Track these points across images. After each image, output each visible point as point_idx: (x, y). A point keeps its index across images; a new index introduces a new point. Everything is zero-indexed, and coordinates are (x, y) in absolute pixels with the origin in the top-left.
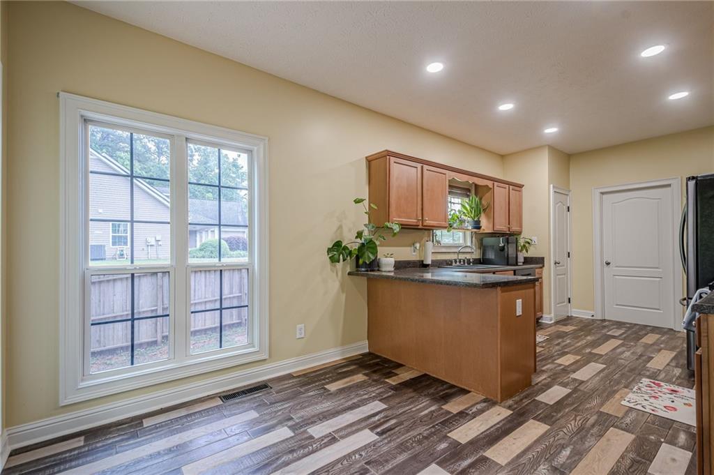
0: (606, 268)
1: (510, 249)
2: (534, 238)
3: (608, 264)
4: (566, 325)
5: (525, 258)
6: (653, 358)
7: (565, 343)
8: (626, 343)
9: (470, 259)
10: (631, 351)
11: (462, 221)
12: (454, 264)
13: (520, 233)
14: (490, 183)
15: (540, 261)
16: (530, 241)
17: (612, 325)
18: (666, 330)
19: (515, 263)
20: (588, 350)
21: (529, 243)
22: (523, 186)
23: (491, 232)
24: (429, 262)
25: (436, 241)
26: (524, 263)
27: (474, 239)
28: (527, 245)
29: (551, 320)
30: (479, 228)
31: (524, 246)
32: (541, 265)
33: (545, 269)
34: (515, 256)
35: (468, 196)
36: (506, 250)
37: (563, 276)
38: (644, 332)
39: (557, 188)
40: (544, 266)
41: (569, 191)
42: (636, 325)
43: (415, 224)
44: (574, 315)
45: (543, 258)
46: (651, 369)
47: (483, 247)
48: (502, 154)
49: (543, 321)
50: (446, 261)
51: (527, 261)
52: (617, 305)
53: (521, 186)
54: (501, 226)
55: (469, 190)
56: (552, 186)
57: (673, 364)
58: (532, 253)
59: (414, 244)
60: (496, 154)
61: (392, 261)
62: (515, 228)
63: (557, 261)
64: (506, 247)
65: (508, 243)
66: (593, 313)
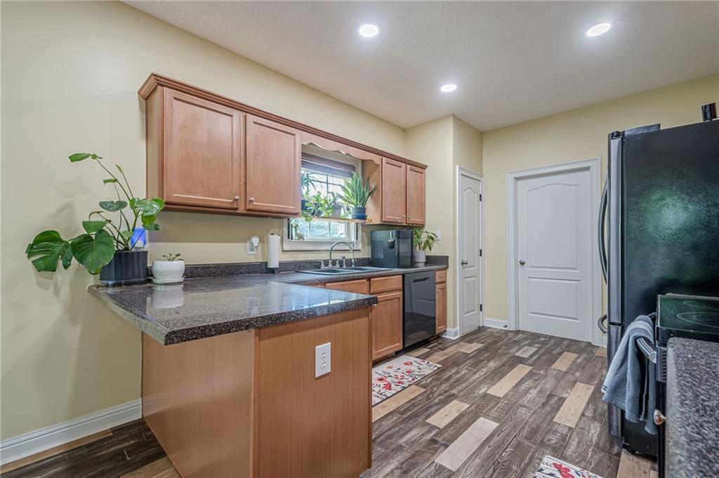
0: (520, 268)
1: (401, 246)
2: (438, 233)
3: (523, 264)
4: (470, 342)
5: (427, 257)
6: (565, 399)
7: (458, 376)
8: (535, 371)
9: (351, 260)
10: (538, 389)
11: (336, 208)
12: (323, 267)
13: (422, 226)
14: (376, 159)
15: (443, 261)
16: (432, 236)
17: (525, 339)
18: (583, 345)
19: (409, 264)
20: (483, 390)
21: (432, 239)
22: (427, 166)
23: (379, 223)
24: (274, 264)
25: (297, 234)
26: (426, 264)
27: (360, 232)
28: (431, 241)
29: (455, 335)
30: (364, 218)
31: (427, 242)
32: (444, 266)
33: (449, 271)
34: (410, 255)
35: (351, 175)
36: (396, 246)
37: (473, 279)
38: (558, 350)
39: (463, 169)
40: (448, 267)
41: (482, 176)
42: (551, 337)
43: (228, 206)
44: (486, 325)
45: (448, 257)
46: (560, 430)
47: (373, 244)
48: (405, 128)
49: (447, 337)
50: (311, 262)
51: (430, 260)
52: (532, 313)
53: (424, 167)
54: (396, 216)
55: (353, 168)
56: (458, 166)
57: (589, 413)
58: (435, 251)
59: (250, 239)
60: (395, 126)
61: (179, 266)
62: (414, 219)
63: (465, 260)
64: (396, 243)
65: (399, 238)
66: (506, 322)
